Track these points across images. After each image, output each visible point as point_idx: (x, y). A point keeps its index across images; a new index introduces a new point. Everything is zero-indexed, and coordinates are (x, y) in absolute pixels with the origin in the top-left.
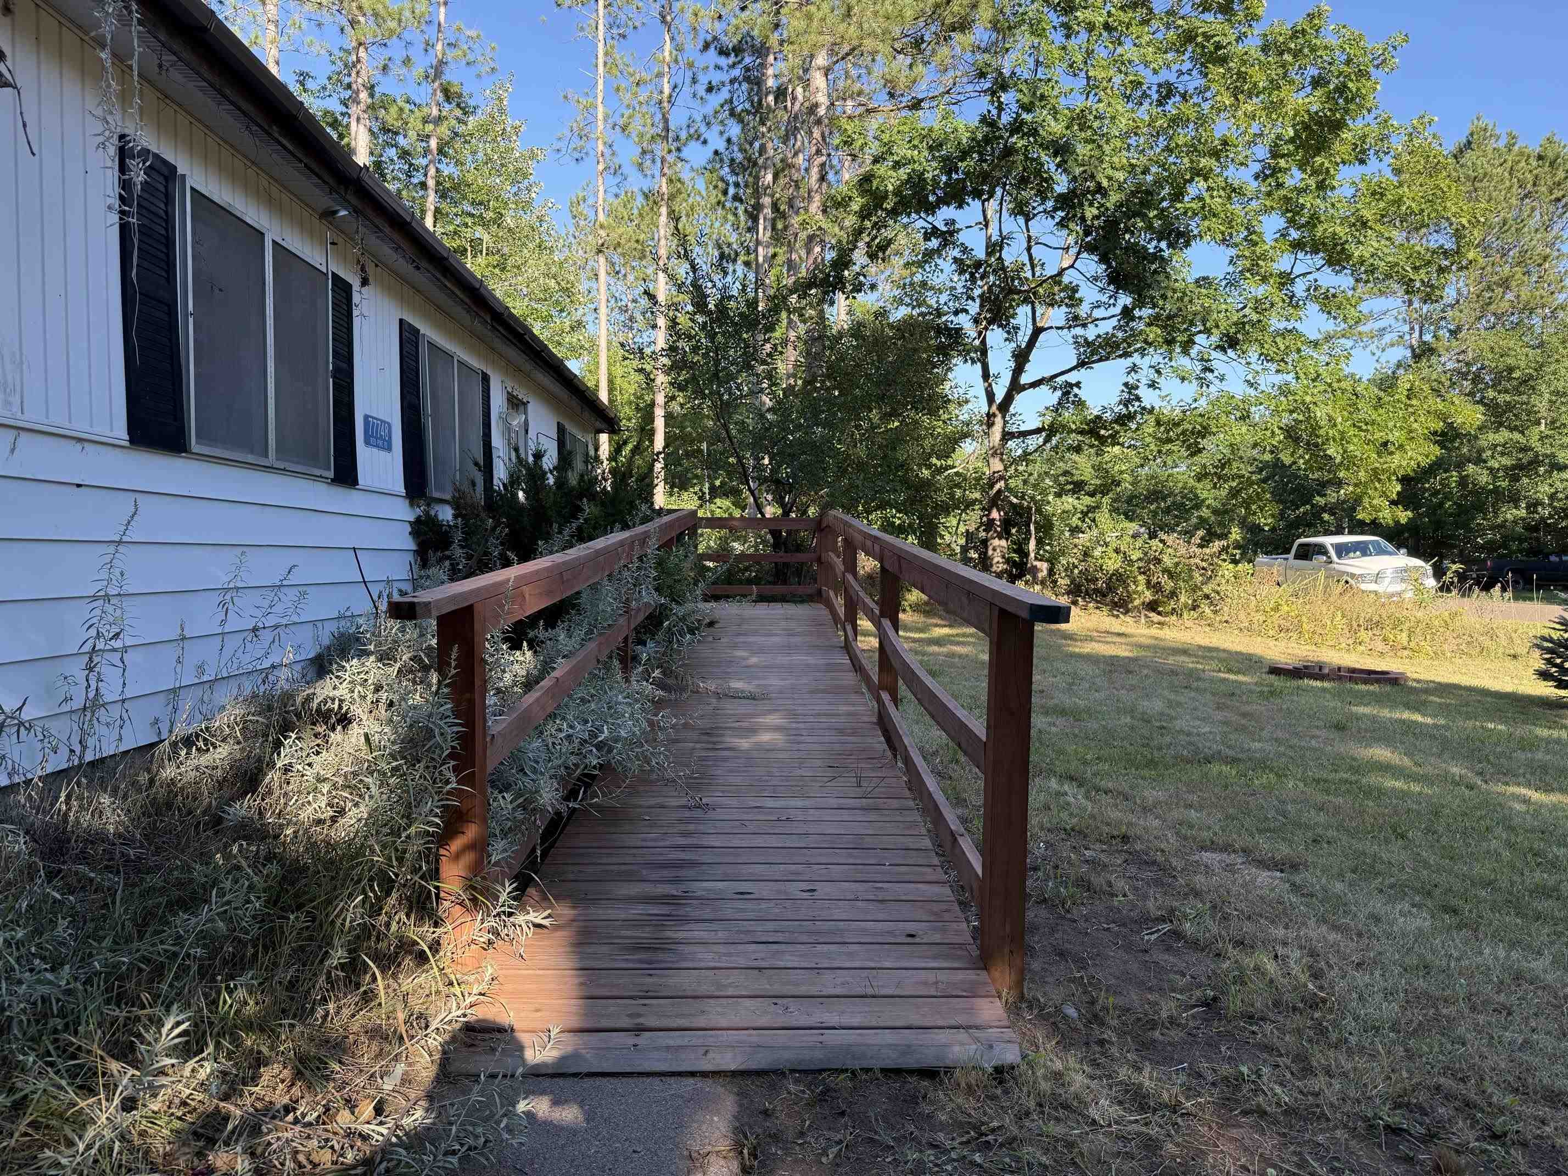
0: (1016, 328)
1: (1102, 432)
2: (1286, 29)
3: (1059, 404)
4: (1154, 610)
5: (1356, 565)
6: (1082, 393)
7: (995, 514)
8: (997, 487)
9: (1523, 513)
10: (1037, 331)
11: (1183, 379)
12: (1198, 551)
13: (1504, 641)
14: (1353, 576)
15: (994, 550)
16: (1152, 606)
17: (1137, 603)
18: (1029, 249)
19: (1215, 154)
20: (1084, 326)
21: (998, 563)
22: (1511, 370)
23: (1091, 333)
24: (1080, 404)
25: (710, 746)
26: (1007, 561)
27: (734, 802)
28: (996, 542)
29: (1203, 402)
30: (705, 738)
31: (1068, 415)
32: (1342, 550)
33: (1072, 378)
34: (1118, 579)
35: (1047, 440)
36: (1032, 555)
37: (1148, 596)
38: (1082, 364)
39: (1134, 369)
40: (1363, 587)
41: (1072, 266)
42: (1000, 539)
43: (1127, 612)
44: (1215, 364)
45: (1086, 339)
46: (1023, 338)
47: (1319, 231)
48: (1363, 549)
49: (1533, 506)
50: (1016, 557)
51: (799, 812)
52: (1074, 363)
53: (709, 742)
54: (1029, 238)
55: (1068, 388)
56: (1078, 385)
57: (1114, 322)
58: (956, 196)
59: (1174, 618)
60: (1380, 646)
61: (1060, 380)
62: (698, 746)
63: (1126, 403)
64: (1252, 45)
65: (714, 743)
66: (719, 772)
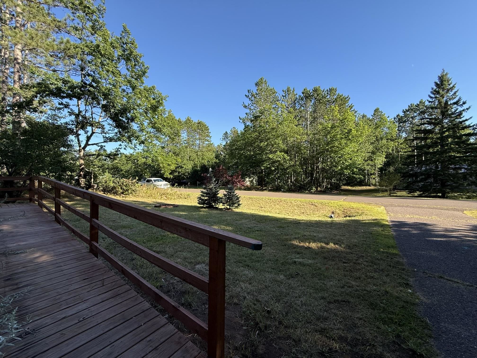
0: (88, 131)
1: (111, 157)
2: (149, 87)
3: (100, 150)
4: (123, 194)
5: (157, 183)
6: (106, 148)
7: (82, 173)
8: (82, 167)
9: (177, 174)
10: (93, 133)
11: (131, 149)
12: (131, 182)
13: (183, 196)
14: (157, 185)
15: (82, 181)
16: (122, 193)
17: (119, 193)
18: (92, 114)
19: (138, 106)
20: (106, 134)
21: (83, 185)
22: (176, 152)
23: (107, 136)
24: (105, 150)
25: (15, 287)
26: (85, 184)
27: (48, 320)
28: (82, 179)
29: (135, 153)
30: (8, 282)
31: (102, 152)
32: (155, 181)
33: (103, 144)
34: (114, 188)
35: (97, 157)
36: (92, 183)
37: (121, 191)
38: (105, 142)
39: (120, 145)
40: (159, 187)
41: (106, 121)
42: (83, 179)
43: (117, 195)
44: (137, 146)
45: (106, 137)
46: (89, 134)
47: (156, 125)
48: (158, 180)
49: (179, 173)
50: (88, 183)
51: (86, 312)
52: (103, 141)
53: (12, 285)
54: (92, 112)
55: (102, 147)
56: (105, 146)
57: (114, 134)
58: (70, 97)
59: (128, 195)
60: (165, 198)
61: (100, 144)
62: (7, 289)
63: (117, 151)
64: (142, 88)
65: (17, 284)
66: (29, 303)
